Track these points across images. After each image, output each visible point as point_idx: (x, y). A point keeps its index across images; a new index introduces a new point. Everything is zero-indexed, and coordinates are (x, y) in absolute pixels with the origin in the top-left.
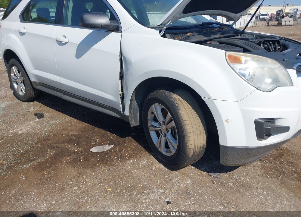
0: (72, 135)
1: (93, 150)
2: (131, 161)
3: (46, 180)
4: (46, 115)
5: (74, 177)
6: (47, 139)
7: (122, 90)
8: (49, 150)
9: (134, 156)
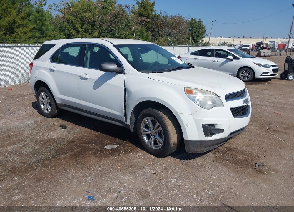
0: (90, 139)
1: (106, 147)
2: (132, 154)
3: (78, 163)
4: (68, 127)
5: (96, 162)
6: (73, 141)
7: (125, 109)
8: (76, 148)
9: (133, 151)
